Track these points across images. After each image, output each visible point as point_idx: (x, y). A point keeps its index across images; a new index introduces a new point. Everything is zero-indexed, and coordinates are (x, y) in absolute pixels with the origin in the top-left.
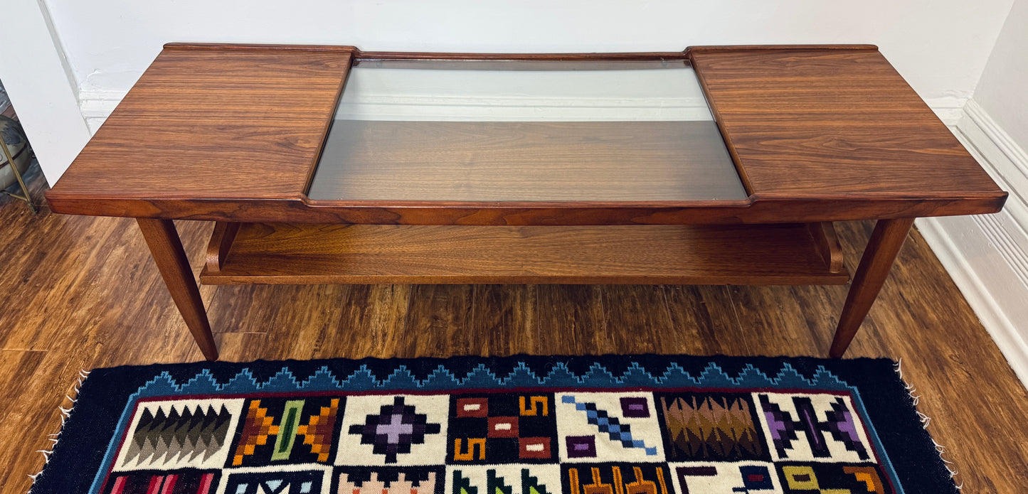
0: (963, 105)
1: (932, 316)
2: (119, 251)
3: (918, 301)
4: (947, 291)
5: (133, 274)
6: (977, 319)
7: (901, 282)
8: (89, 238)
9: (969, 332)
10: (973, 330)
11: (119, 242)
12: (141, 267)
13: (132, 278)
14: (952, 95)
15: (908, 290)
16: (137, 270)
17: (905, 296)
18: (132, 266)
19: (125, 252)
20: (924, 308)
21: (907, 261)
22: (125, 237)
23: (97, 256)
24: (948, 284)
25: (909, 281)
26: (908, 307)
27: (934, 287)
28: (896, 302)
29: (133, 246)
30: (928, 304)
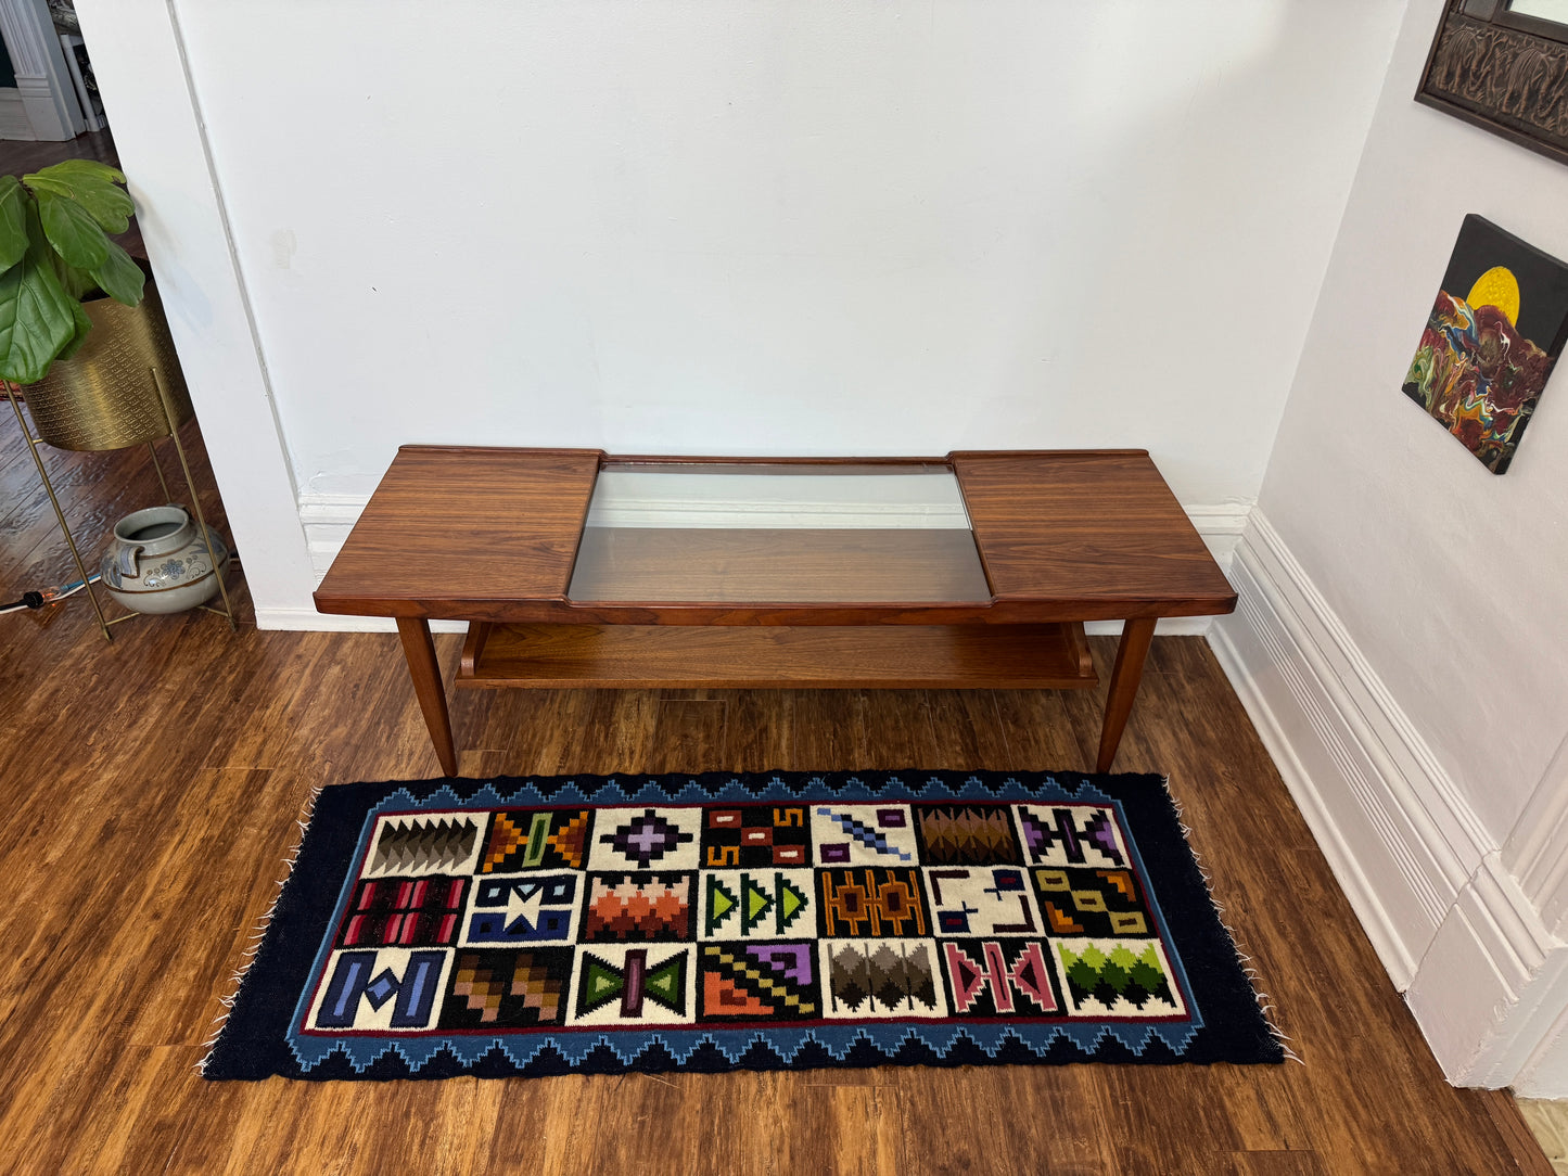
0: (1247, 512)
1: (1211, 734)
2: (336, 670)
3: (1199, 719)
4: (1230, 709)
5: (354, 694)
6: (1258, 737)
7: (1183, 701)
8: (299, 657)
9: (1247, 750)
10: (1252, 748)
11: (333, 661)
12: (362, 685)
13: (353, 698)
14: (1235, 502)
15: (1189, 709)
16: (358, 690)
17: (1185, 714)
18: (352, 686)
19: (343, 671)
20: (1203, 726)
21: (1193, 680)
22: (339, 656)
23: (312, 674)
24: (1232, 702)
25: (1192, 700)
26: (1187, 725)
27: (1217, 705)
28: (1174, 720)
29: (349, 664)
30: (1208, 722)
